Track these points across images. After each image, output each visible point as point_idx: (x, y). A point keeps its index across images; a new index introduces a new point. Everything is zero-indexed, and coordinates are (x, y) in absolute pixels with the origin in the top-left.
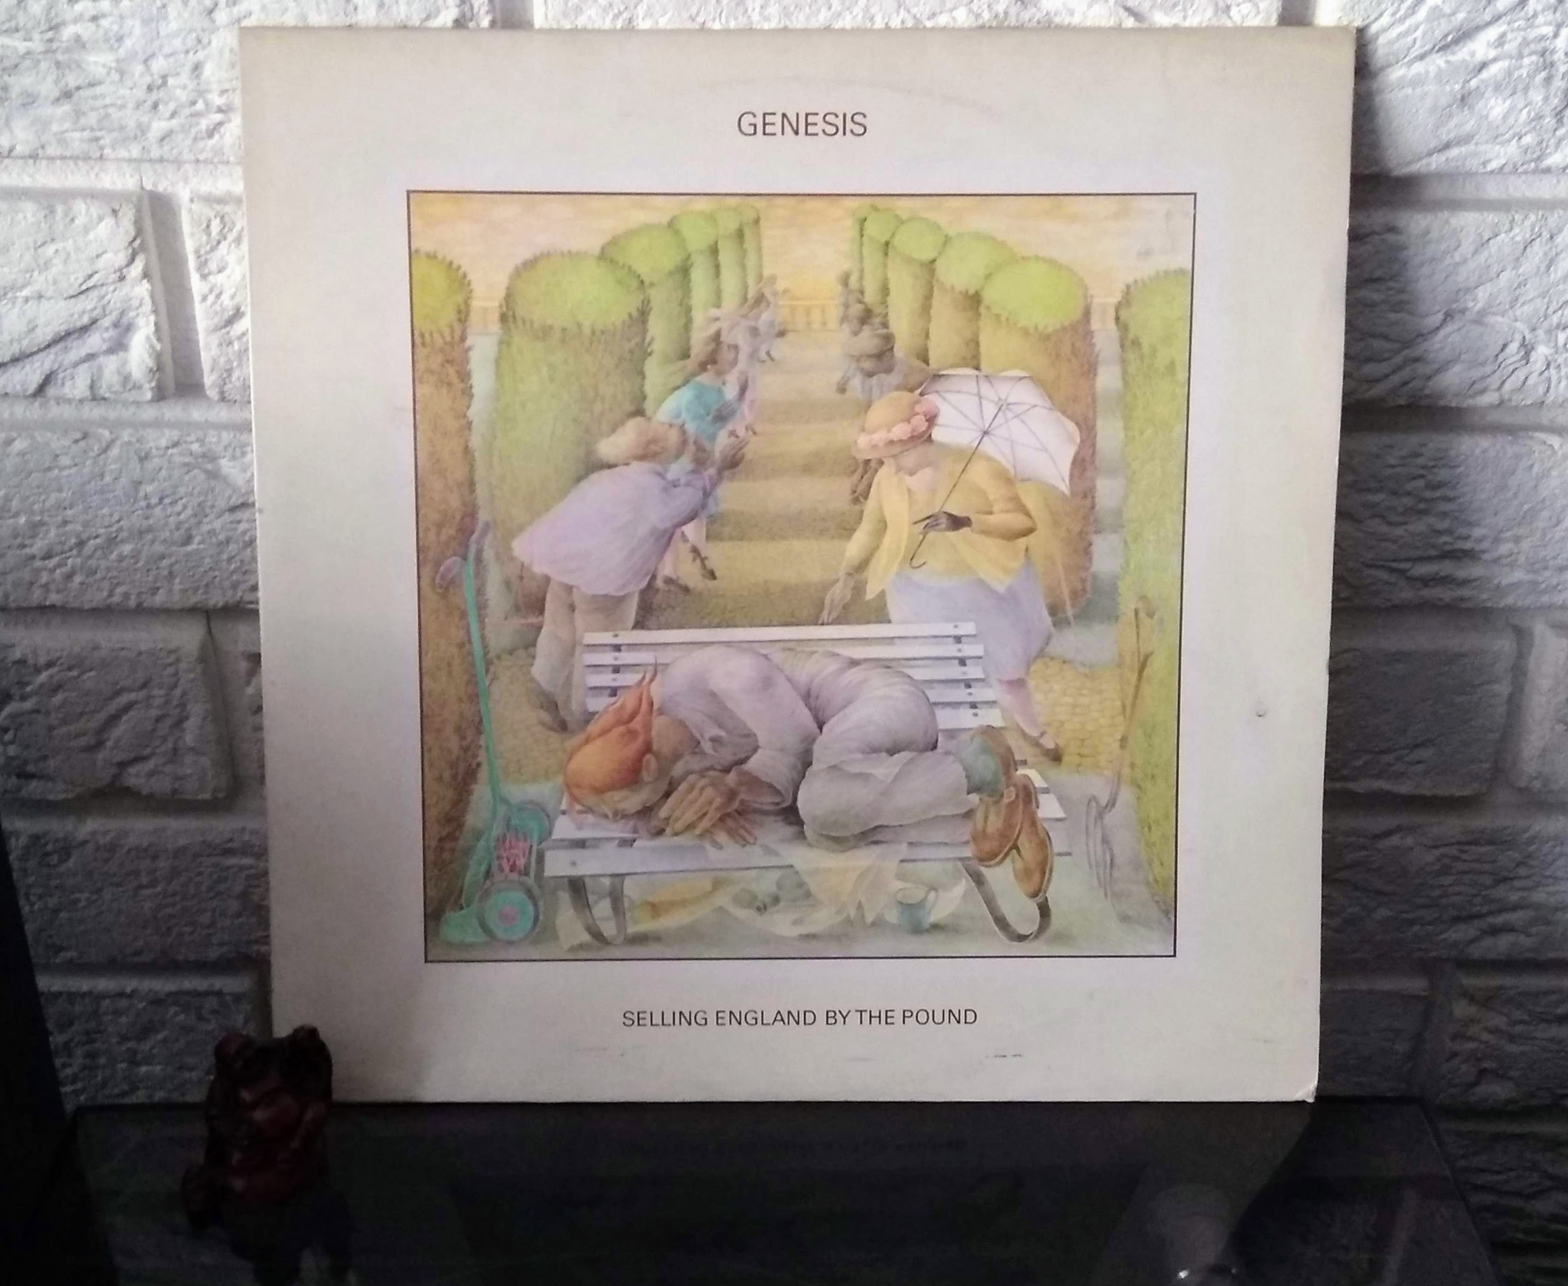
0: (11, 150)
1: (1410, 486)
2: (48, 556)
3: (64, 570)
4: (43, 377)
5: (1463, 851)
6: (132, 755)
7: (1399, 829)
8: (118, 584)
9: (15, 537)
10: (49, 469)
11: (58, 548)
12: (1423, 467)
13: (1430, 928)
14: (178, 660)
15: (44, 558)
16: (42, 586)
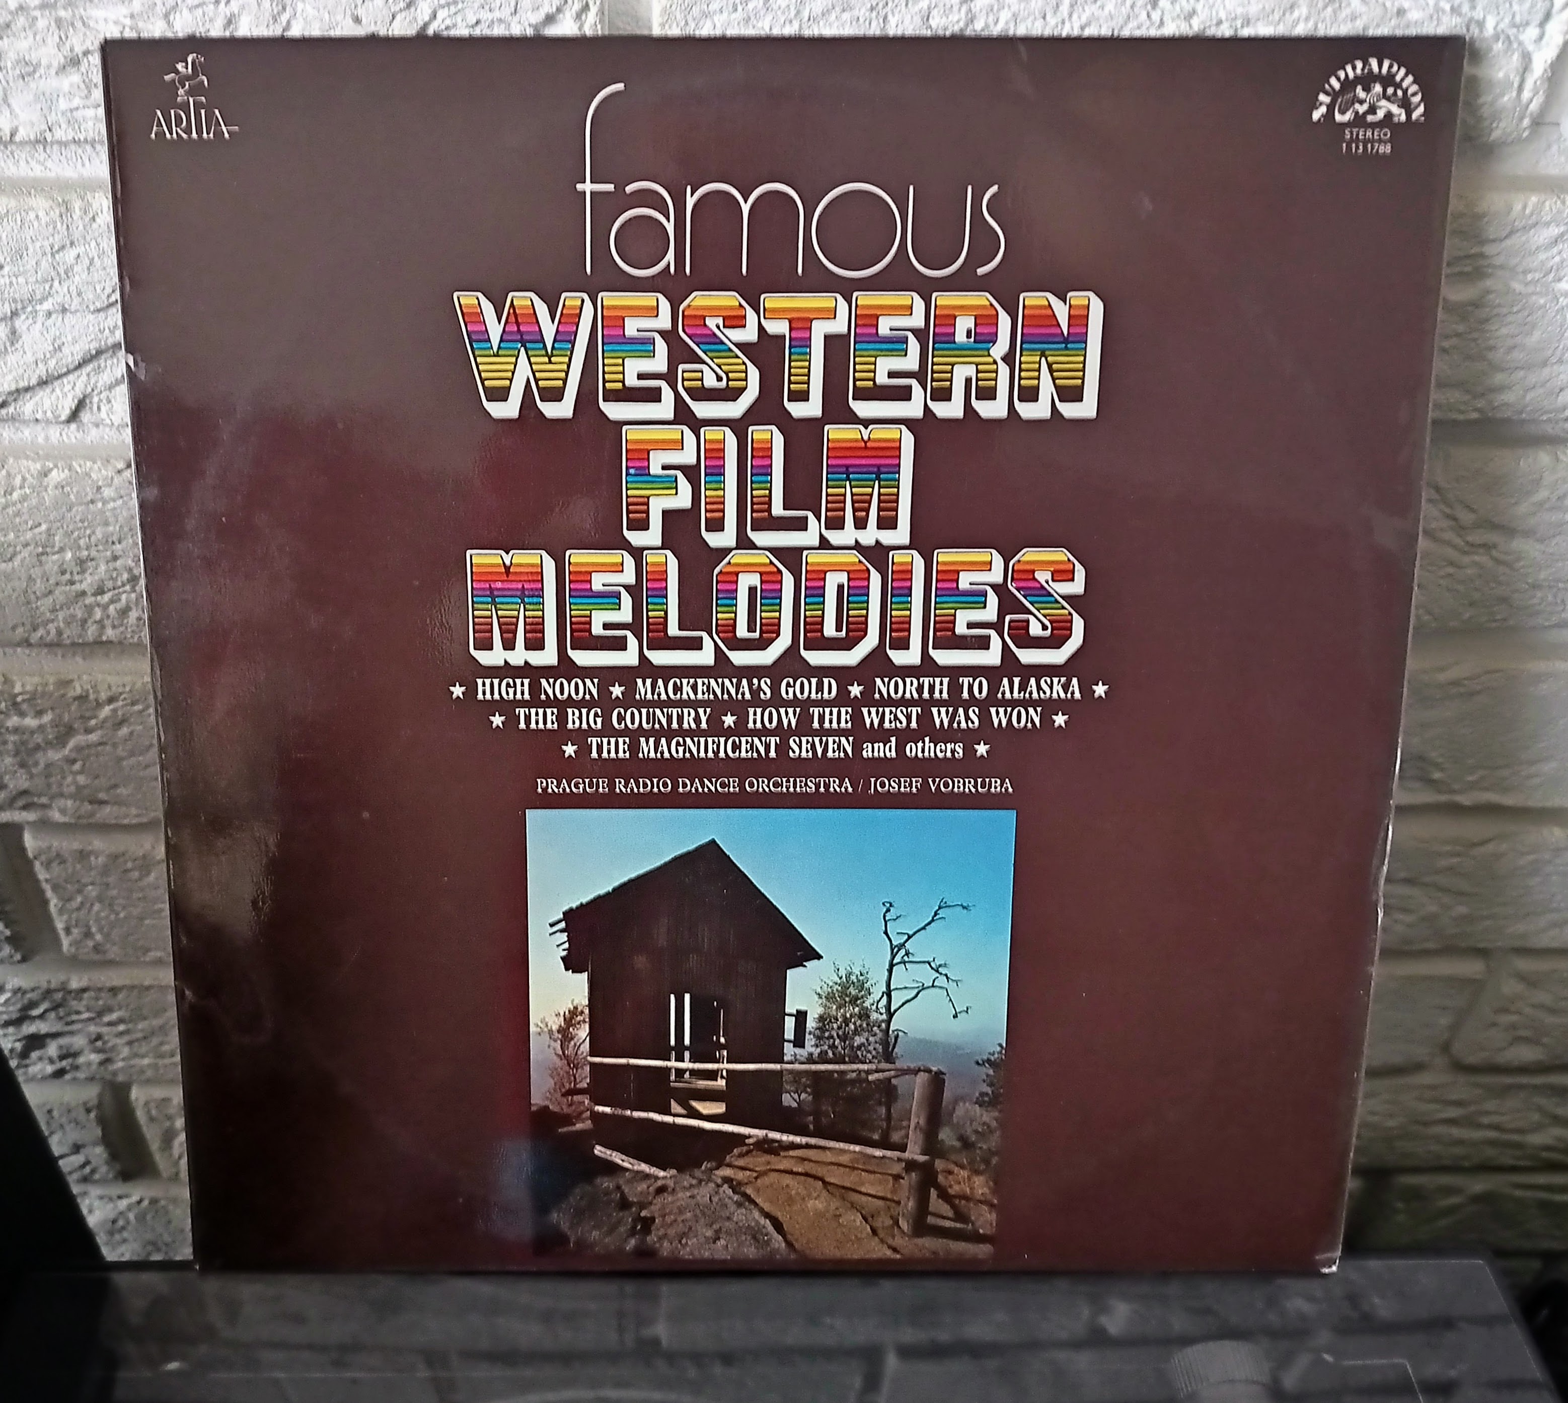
0: (12, 135)
2: (100, 591)
3: (119, 606)
4: (76, 401)
9: (63, 573)
10: (92, 502)
11: (110, 584)
13: (1505, 921)
15: (95, 594)
16: (96, 622)
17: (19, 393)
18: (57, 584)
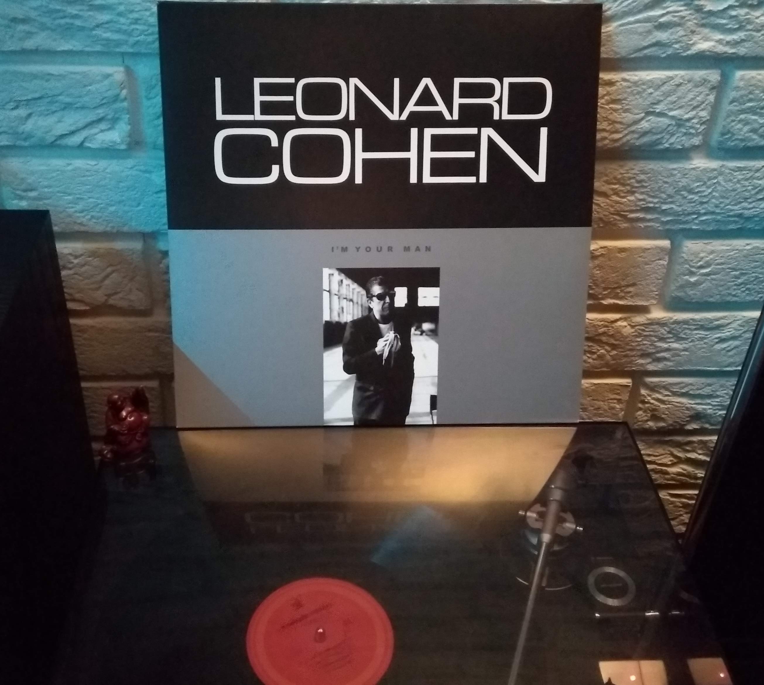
1: (628, 182)
2: (82, 211)
3: (89, 217)
4: (83, 139)
5: (646, 328)
6: (114, 292)
7: (621, 319)
8: (109, 223)
9: (69, 203)
10: (84, 176)
11: (86, 208)
12: (635, 174)
13: (633, 358)
14: (133, 253)
15: (80, 212)
16: (79, 224)
17: (62, 136)
18: (66, 208)
